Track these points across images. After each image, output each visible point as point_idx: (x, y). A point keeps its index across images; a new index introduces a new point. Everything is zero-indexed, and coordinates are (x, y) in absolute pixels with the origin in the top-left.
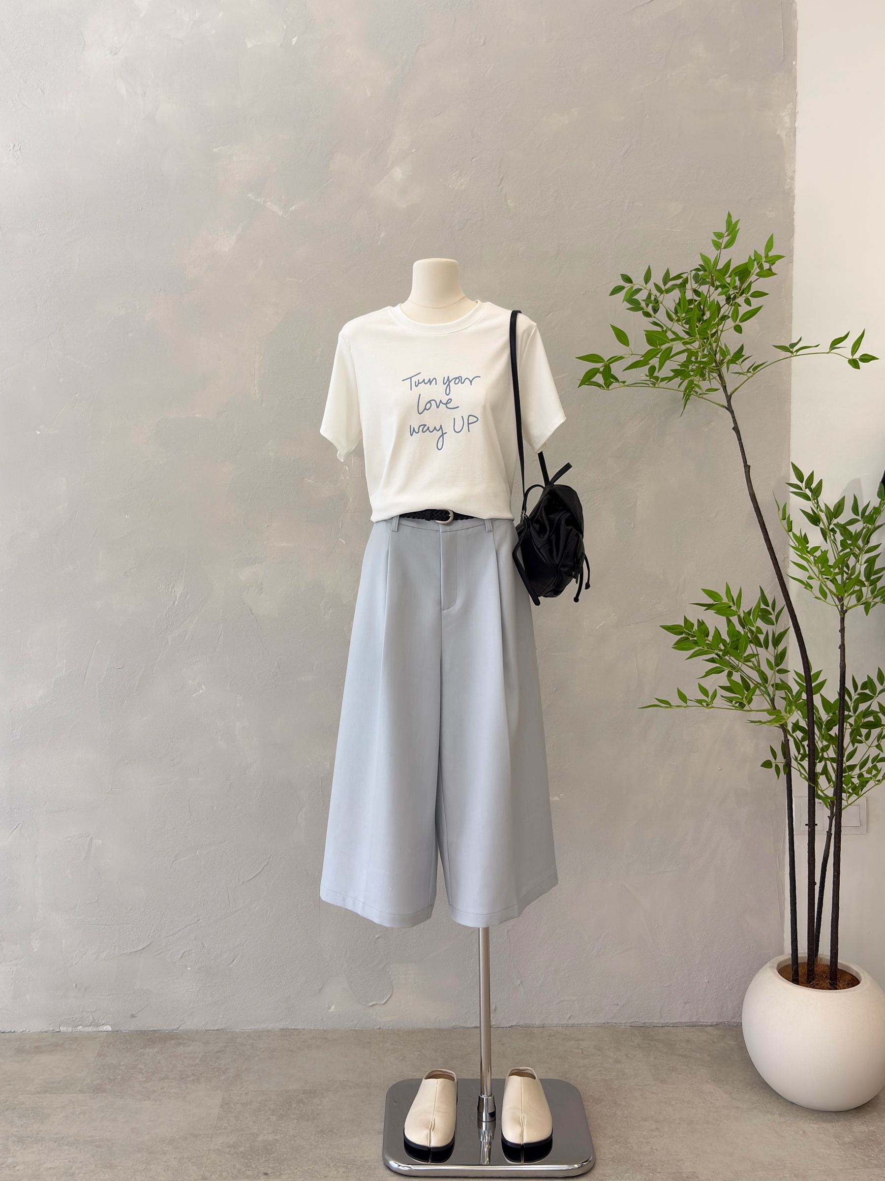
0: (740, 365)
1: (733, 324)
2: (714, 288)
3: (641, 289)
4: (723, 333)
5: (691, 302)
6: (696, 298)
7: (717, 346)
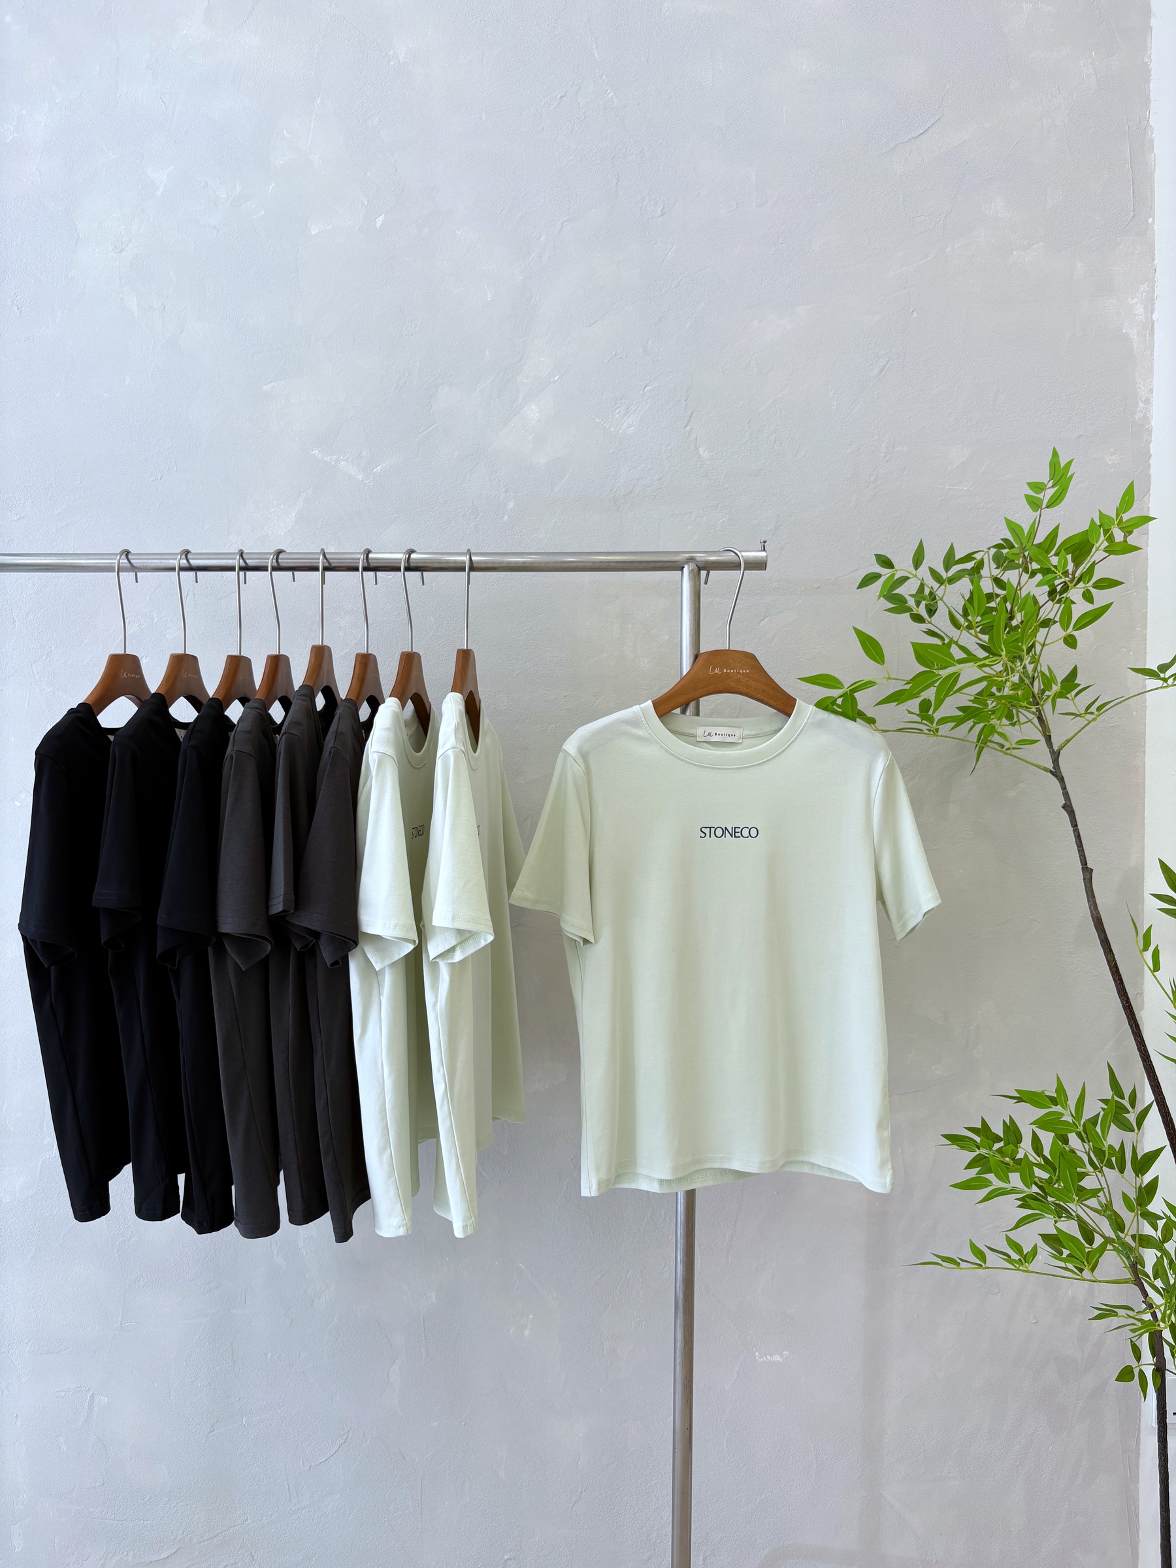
0: (1073, 700)
1: (1064, 634)
2: (1028, 575)
3: (909, 578)
4: (1045, 647)
5: (990, 597)
6: (998, 591)
7: (1035, 670)
